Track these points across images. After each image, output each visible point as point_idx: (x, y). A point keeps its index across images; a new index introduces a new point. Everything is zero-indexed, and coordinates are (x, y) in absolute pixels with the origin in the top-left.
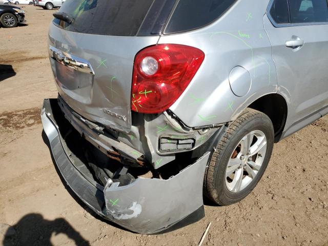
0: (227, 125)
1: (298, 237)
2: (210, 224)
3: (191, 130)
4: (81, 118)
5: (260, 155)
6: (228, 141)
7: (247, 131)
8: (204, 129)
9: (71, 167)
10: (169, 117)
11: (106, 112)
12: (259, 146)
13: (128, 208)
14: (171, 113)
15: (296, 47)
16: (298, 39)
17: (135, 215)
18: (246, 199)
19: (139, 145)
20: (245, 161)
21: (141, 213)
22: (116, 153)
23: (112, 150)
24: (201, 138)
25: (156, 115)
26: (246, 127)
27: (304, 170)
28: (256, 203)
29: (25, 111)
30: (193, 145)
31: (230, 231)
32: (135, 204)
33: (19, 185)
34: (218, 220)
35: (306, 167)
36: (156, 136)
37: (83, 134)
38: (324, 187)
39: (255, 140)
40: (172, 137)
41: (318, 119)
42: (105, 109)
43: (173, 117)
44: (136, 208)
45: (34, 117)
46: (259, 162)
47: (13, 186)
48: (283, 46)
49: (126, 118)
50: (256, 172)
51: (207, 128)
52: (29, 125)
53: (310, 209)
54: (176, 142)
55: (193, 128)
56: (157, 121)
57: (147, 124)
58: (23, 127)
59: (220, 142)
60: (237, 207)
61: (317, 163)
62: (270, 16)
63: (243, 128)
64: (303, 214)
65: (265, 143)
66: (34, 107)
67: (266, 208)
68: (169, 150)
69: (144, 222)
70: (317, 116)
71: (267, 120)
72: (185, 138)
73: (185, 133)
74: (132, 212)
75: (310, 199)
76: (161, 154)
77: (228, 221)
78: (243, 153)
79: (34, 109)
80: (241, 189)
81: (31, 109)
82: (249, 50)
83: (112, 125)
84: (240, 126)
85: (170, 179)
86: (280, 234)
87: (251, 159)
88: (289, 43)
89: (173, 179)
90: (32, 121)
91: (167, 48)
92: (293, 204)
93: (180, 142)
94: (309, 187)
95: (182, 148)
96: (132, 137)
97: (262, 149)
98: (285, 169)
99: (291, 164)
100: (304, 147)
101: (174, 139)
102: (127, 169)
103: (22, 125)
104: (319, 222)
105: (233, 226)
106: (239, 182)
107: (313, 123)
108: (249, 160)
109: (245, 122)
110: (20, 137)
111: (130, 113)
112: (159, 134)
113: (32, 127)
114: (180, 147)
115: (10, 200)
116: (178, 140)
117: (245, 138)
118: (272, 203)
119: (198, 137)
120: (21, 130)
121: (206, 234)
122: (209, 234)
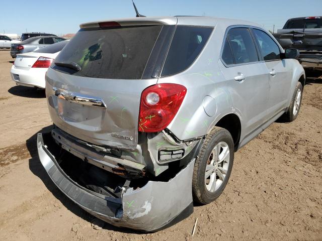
0: (204, 138)
1: (262, 219)
2: (197, 219)
3: (181, 143)
4: (87, 144)
5: (225, 162)
6: (205, 150)
7: (216, 143)
8: (190, 141)
9: (76, 188)
10: (166, 134)
11: (114, 136)
12: (225, 154)
13: (141, 206)
14: (168, 131)
15: (241, 80)
16: (242, 75)
17: (146, 212)
18: (220, 198)
19: (141, 159)
20: (216, 167)
21: (151, 210)
22: (121, 168)
23: (117, 167)
24: (188, 149)
25: (156, 134)
26: (215, 139)
27: (257, 172)
28: (228, 200)
29: (5, 149)
30: (183, 154)
31: (213, 222)
32: (146, 202)
33: (22, 213)
34: (202, 216)
35: (258, 170)
36: (156, 149)
37: (86, 158)
38: (273, 182)
39: (222, 150)
40: (168, 149)
41: (260, 133)
42: (113, 133)
43: (169, 134)
44: (148, 206)
45: (16, 153)
46: (225, 167)
47: (18, 214)
48: (233, 80)
49: (133, 138)
50: (224, 175)
51: (191, 141)
52: (13, 161)
53: (266, 199)
54: (171, 153)
55: (183, 141)
56: (157, 138)
57: (149, 141)
58: (8, 164)
59: (200, 152)
60: (214, 205)
61: (265, 166)
62: (222, 60)
63: (215, 140)
64: (262, 203)
65: (228, 152)
66: (13, 144)
67: (235, 203)
68: (166, 160)
69: (153, 218)
70: (260, 130)
71: (228, 134)
72: (177, 149)
73: (177, 145)
74: (145, 210)
75: (265, 192)
76: (161, 163)
77: (210, 215)
78: (215, 160)
79: (13, 146)
80: (216, 190)
81: (10, 147)
82: (213, 85)
83: (119, 145)
84: (212, 139)
85: (170, 181)
86: (249, 219)
87: (220, 165)
88: (236, 78)
89: (171, 181)
90: (15, 158)
91: (160, 86)
92: (254, 197)
93: (174, 153)
94: (263, 184)
95: (175, 158)
96: (135, 154)
97: (227, 157)
98: (243, 173)
99: (247, 169)
100: (254, 155)
101: (169, 151)
102: (129, 182)
103: (6, 162)
104: (274, 207)
105: (214, 218)
106: (214, 184)
107: (257, 137)
108: (219, 166)
109: (215, 135)
110: (9, 172)
111: (137, 133)
112: (158, 148)
113: (18, 163)
114: (173, 156)
115: (20, 226)
116: (172, 151)
117: (215, 148)
118: (239, 198)
119: (186, 148)
120: (7, 166)
121: (195, 226)
122: (198, 227)
